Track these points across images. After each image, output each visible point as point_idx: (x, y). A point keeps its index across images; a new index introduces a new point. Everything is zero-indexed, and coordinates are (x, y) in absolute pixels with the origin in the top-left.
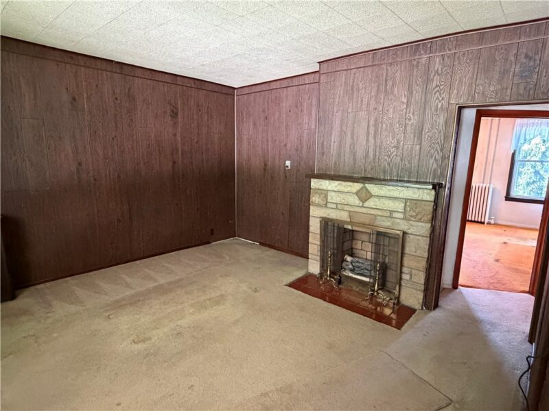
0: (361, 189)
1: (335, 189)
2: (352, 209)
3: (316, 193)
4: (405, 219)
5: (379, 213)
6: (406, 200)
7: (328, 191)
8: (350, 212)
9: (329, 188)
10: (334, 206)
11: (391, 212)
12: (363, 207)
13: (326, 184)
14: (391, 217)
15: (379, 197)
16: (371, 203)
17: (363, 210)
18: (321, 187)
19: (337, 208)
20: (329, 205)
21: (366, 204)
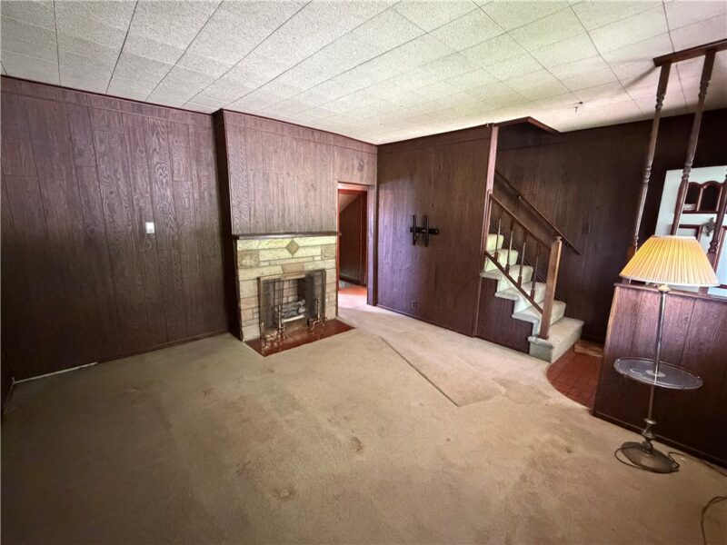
0: (291, 242)
1: (266, 247)
2: (284, 262)
3: (246, 255)
4: (322, 260)
5: (305, 260)
6: (322, 246)
7: (258, 250)
8: (282, 265)
9: (260, 247)
10: (267, 264)
11: (313, 257)
12: (293, 258)
13: (254, 244)
14: (314, 261)
15: (304, 247)
16: (300, 253)
17: (294, 261)
18: (250, 248)
19: (270, 265)
20: (262, 264)
21: (296, 255)
